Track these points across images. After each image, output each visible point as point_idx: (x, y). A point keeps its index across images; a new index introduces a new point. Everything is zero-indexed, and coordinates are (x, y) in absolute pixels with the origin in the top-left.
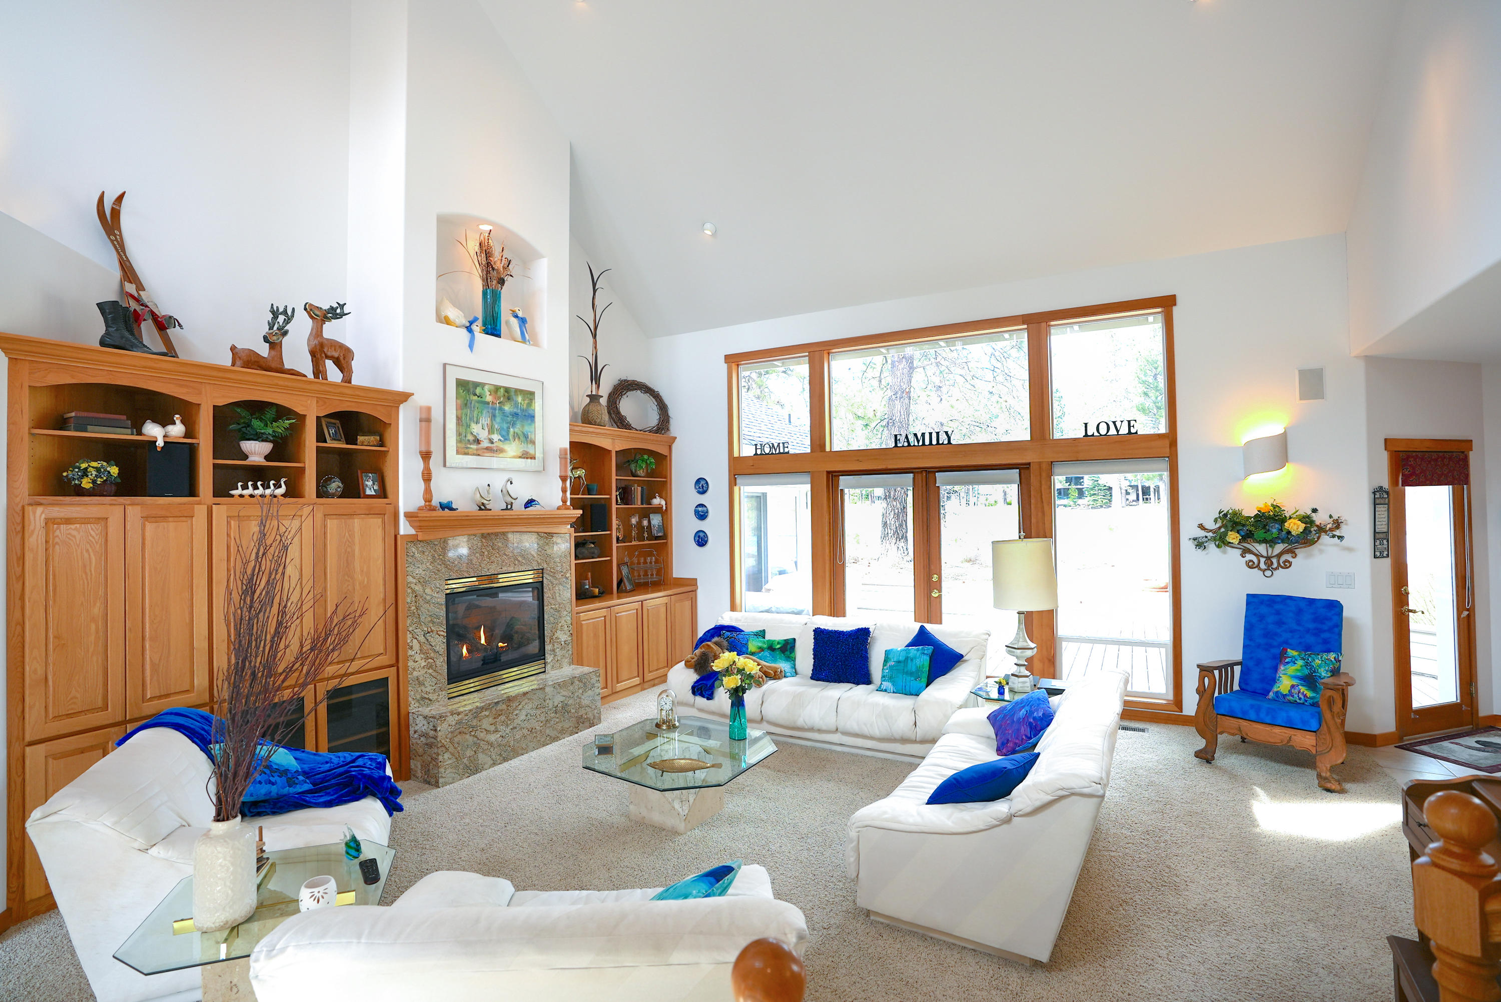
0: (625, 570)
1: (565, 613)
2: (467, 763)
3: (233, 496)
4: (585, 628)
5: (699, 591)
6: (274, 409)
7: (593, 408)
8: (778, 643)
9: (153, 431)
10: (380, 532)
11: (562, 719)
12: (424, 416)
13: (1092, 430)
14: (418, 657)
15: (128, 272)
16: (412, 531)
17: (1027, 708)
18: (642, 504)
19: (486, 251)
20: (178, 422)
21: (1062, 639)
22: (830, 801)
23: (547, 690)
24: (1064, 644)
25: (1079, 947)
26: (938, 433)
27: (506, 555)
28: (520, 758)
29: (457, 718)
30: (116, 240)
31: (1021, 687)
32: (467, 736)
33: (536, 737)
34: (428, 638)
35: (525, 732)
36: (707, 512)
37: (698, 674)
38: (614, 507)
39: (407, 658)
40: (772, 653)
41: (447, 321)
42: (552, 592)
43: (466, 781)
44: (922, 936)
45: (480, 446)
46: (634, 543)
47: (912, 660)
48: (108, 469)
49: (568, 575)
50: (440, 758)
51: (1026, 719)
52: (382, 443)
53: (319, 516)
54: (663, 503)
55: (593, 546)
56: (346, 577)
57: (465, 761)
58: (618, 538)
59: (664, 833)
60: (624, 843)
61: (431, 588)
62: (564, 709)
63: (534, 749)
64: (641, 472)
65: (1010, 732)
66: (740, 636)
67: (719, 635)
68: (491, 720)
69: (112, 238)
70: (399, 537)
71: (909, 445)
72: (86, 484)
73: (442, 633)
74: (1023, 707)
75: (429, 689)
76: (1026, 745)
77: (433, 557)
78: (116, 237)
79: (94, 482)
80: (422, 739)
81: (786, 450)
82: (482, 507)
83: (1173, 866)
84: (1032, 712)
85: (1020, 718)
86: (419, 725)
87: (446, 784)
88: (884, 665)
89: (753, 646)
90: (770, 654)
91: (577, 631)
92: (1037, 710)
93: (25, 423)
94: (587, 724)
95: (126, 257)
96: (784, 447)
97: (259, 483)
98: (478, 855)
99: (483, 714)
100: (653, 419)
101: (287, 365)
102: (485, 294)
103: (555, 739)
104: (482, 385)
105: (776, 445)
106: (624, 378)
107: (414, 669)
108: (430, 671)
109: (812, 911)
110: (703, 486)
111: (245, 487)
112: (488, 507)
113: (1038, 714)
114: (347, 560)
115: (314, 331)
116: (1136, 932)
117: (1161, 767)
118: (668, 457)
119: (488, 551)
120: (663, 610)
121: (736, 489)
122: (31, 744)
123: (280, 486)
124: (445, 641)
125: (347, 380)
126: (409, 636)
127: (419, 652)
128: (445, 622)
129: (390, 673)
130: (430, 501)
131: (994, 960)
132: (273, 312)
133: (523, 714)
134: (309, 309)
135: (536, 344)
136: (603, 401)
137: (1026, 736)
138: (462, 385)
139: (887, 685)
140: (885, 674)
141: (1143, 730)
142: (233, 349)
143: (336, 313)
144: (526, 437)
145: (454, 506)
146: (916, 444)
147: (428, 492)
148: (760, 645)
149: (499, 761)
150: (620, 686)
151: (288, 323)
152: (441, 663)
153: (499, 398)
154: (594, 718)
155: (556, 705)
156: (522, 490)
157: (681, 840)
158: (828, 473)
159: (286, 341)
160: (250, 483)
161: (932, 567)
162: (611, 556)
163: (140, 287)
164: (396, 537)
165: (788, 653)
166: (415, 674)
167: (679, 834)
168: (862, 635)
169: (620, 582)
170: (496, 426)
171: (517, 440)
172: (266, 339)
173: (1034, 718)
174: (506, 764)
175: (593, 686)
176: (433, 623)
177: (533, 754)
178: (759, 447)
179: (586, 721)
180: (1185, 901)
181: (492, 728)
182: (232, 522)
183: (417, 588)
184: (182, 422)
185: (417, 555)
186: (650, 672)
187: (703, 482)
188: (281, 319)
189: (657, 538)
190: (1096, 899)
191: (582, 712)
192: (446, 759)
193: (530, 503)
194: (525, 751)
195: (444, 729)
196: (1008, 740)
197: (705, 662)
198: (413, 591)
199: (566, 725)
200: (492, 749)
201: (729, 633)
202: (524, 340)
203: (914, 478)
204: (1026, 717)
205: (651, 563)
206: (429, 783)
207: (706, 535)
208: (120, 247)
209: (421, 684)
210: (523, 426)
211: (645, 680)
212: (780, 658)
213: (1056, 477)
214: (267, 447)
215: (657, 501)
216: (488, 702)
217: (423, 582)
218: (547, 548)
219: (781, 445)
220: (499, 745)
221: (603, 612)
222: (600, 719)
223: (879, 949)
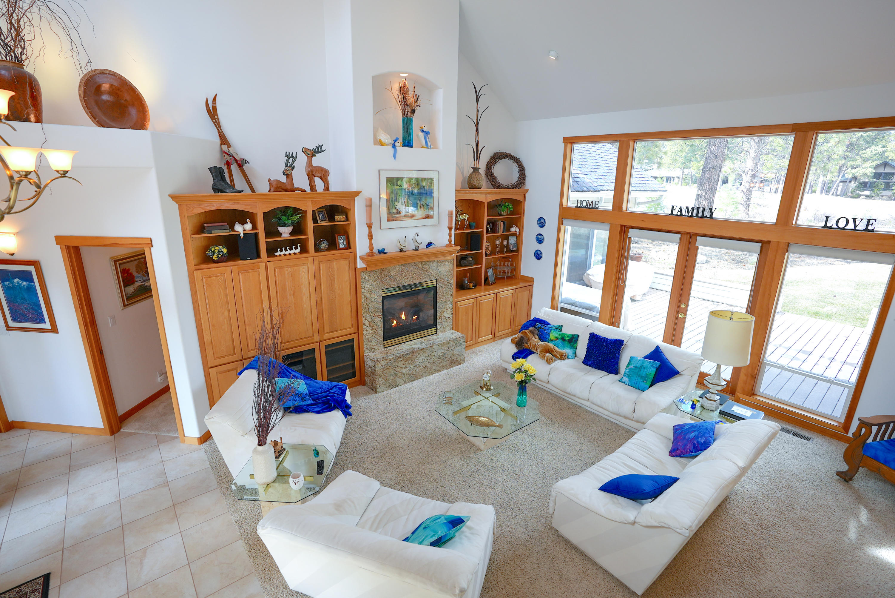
0: (490, 272)
1: (449, 303)
2: (391, 382)
3: (276, 256)
4: (460, 310)
5: (535, 286)
6: (292, 209)
7: (474, 177)
8: (568, 337)
9: (239, 228)
10: (347, 268)
11: (442, 361)
12: (368, 204)
13: (831, 223)
14: (368, 329)
15: (223, 140)
16: (364, 266)
17: (696, 433)
18: (503, 232)
19: (403, 91)
20: (249, 222)
21: (766, 364)
22: (569, 447)
23: (434, 347)
24: (767, 367)
25: (668, 589)
26: (704, 209)
27: (415, 274)
28: (418, 380)
29: (385, 362)
30: (216, 122)
31: (708, 406)
32: (391, 370)
33: (427, 370)
34: (373, 319)
35: (422, 368)
36: (543, 239)
37: (518, 348)
38: (485, 235)
39: (363, 329)
40: (562, 341)
41: (381, 143)
42: (441, 292)
43: (390, 391)
44: (581, 553)
45: (400, 215)
46: (497, 256)
47: (644, 368)
48: (222, 250)
49: (452, 282)
50: (377, 380)
51: (693, 440)
52: (347, 219)
53: (316, 263)
54: (518, 230)
55: (471, 259)
56: (331, 292)
57: (390, 381)
58: (486, 254)
59: (474, 447)
60: (453, 450)
61: (374, 294)
62: (444, 356)
63: (426, 376)
64: (504, 213)
65: (681, 444)
66: (547, 328)
67: (534, 326)
68: (403, 362)
69: (214, 121)
70: (357, 269)
71: (681, 214)
72: (215, 258)
73: (380, 317)
74: (695, 431)
75: (374, 344)
76: (688, 455)
77: (375, 278)
78: (216, 120)
79: (218, 257)
80: (370, 369)
81: (597, 206)
82: (401, 250)
83: (764, 556)
84: (698, 437)
85: (689, 438)
86: (368, 362)
87: (380, 392)
88: (627, 367)
89: (553, 335)
90: (562, 343)
91: (456, 312)
92: (701, 437)
93: (189, 232)
94: (457, 363)
95: (221, 130)
96: (595, 204)
97: (288, 248)
98: (384, 440)
99: (399, 360)
100: (515, 177)
101: (296, 185)
102: (403, 119)
103: (438, 371)
104: (402, 179)
105: (590, 202)
106: (497, 151)
107: (366, 335)
108: (375, 335)
109: (531, 518)
110: (542, 223)
111: (281, 251)
112: (404, 250)
113: (701, 440)
114: (331, 284)
115: (308, 164)
116: (710, 592)
117: (804, 475)
118: (523, 202)
119: (405, 273)
120: (510, 298)
121: (562, 227)
122: (211, 368)
123: (298, 248)
124: (382, 320)
125: (327, 189)
126: (363, 319)
127: (368, 326)
128: (382, 311)
129: (355, 336)
130: (372, 250)
131: (614, 581)
132: (287, 156)
133: (420, 359)
134: (305, 151)
135: (435, 147)
136: (482, 171)
137: (690, 451)
138: (390, 181)
139: (625, 379)
140: (626, 372)
141: (808, 439)
142: (269, 180)
143: (319, 150)
144: (428, 205)
145: (386, 251)
146: (687, 214)
147: (371, 245)
148: (557, 336)
149: (407, 382)
150: (480, 340)
151: (294, 162)
152: (380, 331)
153: (412, 185)
154: (461, 360)
155: (439, 354)
156: (424, 238)
157: (480, 454)
158: (622, 226)
159: (294, 172)
160: (283, 248)
161: (683, 298)
162: (481, 264)
163: (229, 146)
164: (355, 269)
165: (572, 344)
166: (367, 337)
167: (481, 450)
168: (618, 344)
169: (486, 279)
170: (410, 202)
171: (422, 209)
172: (284, 174)
173: (698, 442)
174: (410, 383)
175: (461, 344)
176: (375, 311)
177: (425, 379)
178: (579, 202)
179: (455, 362)
180: (757, 583)
181: (404, 366)
182: (276, 270)
183: (367, 295)
184: (251, 222)
185: (366, 278)
186: (499, 332)
187: (542, 220)
188: (291, 160)
189: (512, 251)
190: (697, 562)
191: (454, 358)
192: (380, 381)
193: (429, 245)
194: (421, 377)
195: (379, 367)
196: (678, 449)
197: (522, 343)
198: (365, 296)
199: (444, 364)
200: (404, 376)
201: (540, 325)
202: (427, 146)
203: (681, 238)
204: (693, 439)
205: (508, 265)
206: (373, 390)
207: (541, 253)
208: (218, 125)
209: (370, 341)
210: (426, 200)
211: (496, 336)
212: (567, 346)
213: (791, 255)
214: (290, 229)
215: (514, 229)
216: (402, 354)
217: (370, 292)
218: (439, 268)
219: (594, 202)
220: (408, 374)
221: (472, 300)
222: (464, 361)
223: (555, 553)
